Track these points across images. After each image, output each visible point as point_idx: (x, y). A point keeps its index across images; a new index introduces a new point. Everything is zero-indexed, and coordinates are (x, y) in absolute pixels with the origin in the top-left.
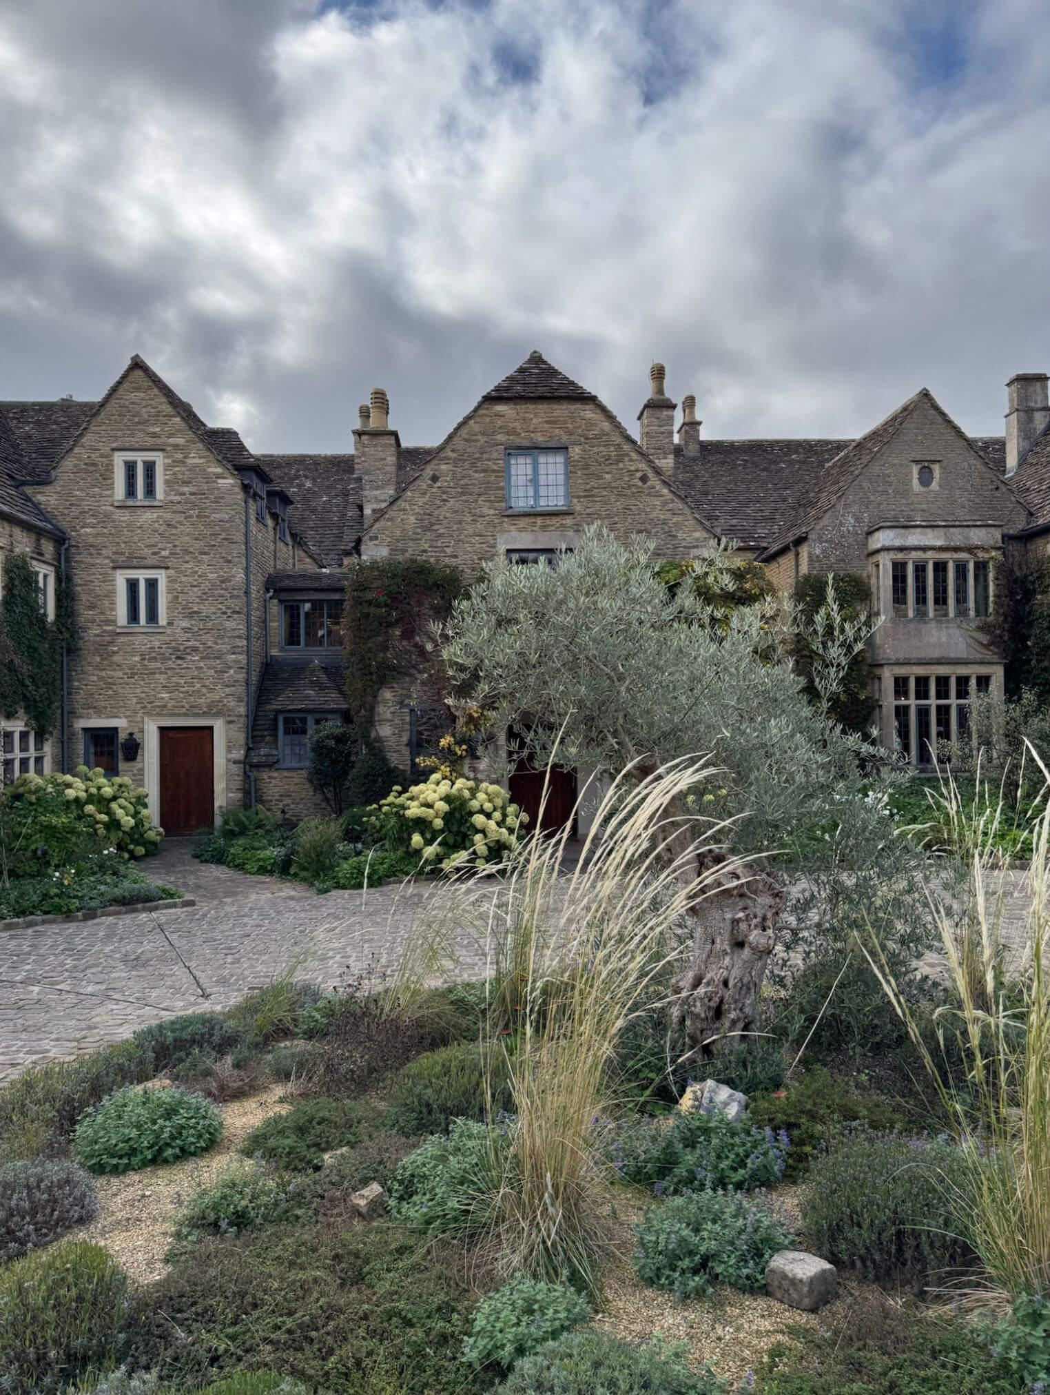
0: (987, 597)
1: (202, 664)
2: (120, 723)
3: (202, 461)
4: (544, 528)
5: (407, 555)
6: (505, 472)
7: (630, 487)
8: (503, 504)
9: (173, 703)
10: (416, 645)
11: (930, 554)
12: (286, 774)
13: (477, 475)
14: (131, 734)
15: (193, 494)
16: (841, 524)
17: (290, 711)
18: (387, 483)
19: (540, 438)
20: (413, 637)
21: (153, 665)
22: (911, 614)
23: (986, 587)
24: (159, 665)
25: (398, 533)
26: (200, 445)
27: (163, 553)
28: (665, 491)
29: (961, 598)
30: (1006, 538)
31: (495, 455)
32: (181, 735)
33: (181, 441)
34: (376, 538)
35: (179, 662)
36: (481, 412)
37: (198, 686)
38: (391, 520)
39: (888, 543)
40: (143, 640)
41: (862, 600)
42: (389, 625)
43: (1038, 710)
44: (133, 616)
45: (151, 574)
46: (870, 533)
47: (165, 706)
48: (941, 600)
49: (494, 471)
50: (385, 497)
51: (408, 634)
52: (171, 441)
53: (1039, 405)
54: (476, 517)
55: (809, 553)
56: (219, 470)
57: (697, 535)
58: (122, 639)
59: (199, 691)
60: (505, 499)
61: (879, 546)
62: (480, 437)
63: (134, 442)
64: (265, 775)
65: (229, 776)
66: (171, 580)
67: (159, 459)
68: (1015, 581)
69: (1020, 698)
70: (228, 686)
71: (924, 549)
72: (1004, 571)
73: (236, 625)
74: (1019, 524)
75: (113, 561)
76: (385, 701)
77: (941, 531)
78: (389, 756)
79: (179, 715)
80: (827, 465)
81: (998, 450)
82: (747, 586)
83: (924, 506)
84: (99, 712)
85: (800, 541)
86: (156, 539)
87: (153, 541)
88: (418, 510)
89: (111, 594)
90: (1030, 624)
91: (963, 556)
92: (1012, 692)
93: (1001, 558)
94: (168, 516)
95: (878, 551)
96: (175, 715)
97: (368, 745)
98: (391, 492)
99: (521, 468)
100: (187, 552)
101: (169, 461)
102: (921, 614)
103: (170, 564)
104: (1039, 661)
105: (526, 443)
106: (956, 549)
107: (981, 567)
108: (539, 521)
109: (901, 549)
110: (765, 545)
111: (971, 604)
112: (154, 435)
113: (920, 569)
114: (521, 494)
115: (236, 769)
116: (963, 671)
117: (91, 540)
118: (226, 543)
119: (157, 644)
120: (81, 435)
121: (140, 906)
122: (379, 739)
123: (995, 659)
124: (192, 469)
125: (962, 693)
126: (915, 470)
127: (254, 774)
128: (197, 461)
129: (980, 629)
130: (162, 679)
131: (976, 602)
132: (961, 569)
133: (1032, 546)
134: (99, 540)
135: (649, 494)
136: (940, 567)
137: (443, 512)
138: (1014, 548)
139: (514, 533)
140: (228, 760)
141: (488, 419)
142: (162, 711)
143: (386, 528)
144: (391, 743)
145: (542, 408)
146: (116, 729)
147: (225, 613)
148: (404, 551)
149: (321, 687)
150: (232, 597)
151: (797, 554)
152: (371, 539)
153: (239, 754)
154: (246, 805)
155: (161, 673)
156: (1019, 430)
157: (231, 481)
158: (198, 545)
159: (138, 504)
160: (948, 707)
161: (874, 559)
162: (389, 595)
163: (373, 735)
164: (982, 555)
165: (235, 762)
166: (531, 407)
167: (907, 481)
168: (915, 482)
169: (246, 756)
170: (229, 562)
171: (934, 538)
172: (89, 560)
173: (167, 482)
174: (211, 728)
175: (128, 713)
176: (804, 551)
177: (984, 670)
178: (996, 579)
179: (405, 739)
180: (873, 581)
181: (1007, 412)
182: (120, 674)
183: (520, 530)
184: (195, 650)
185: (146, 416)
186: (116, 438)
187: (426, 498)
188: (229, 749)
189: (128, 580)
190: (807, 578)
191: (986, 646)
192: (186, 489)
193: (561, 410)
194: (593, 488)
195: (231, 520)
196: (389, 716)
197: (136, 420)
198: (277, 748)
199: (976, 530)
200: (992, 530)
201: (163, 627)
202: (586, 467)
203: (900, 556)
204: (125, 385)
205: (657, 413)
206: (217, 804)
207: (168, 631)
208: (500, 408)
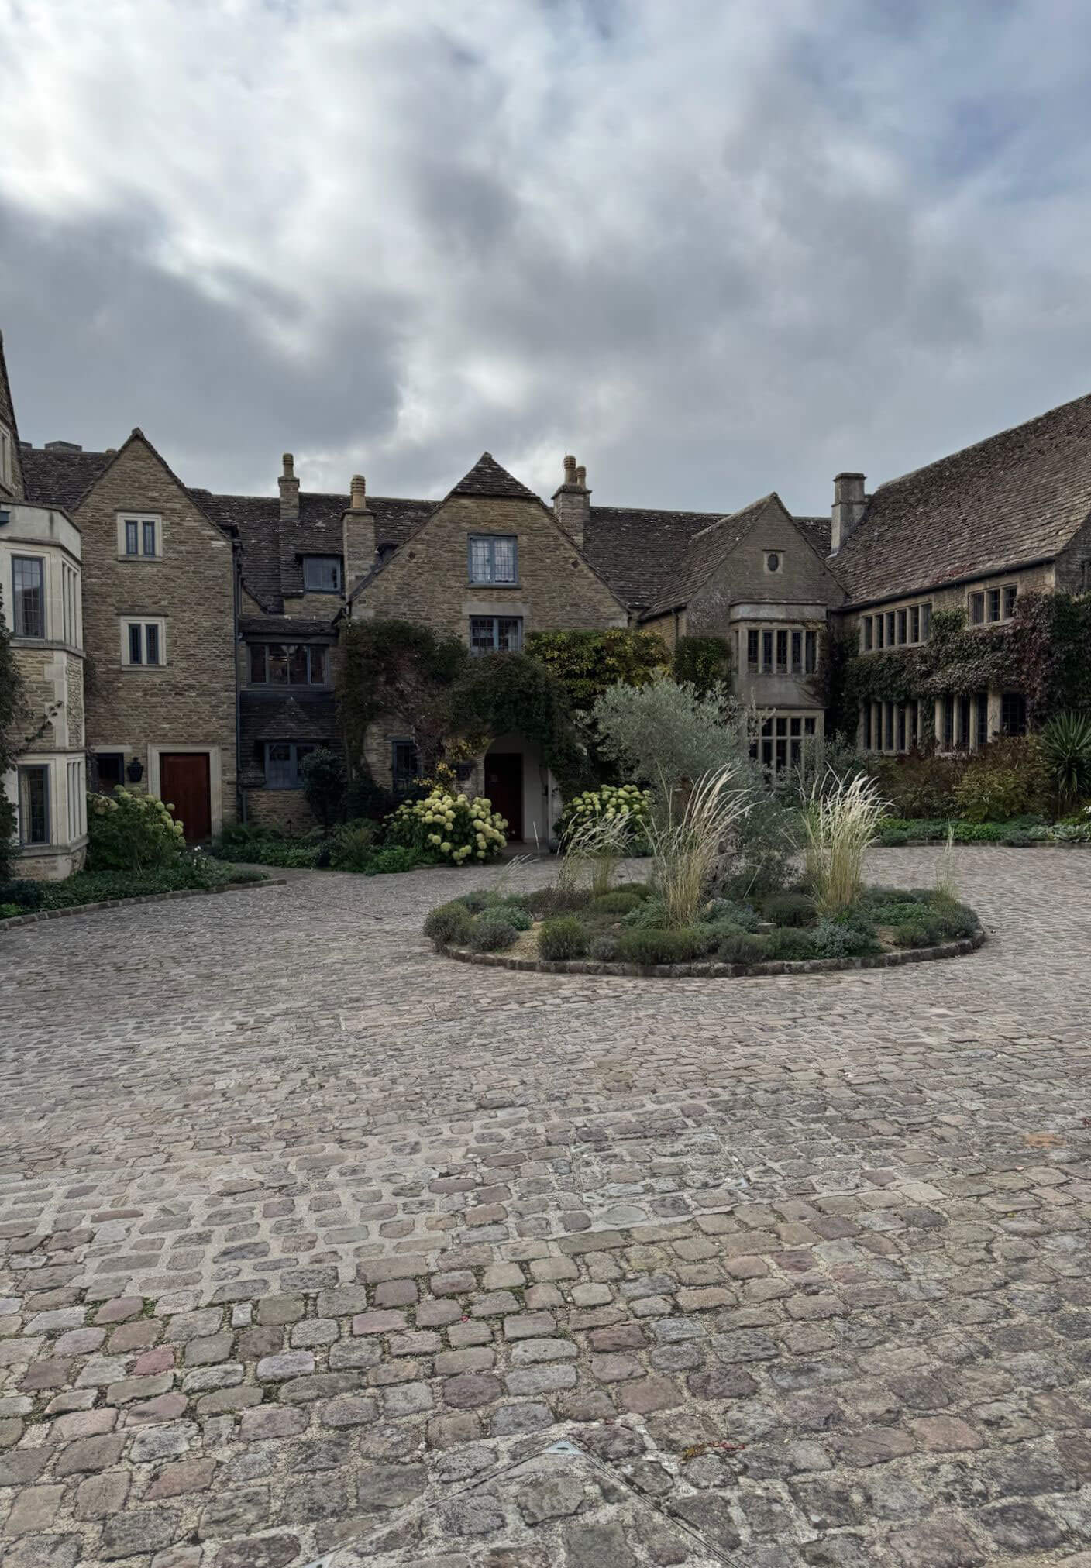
0: (814, 659)
1: (198, 699)
2: (125, 749)
3: (196, 524)
4: (499, 599)
5: (390, 617)
6: (468, 554)
7: (565, 570)
8: (467, 579)
9: (173, 732)
10: (397, 690)
11: (775, 625)
12: (272, 793)
13: (446, 555)
14: (136, 759)
15: (188, 552)
16: (711, 598)
17: (276, 741)
18: (368, 555)
19: (495, 527)
20: (394, 683)
21: (155, 700)
22: (760, 670)
23: (814, 651)
24: (160, 699)
25: (382, 598)
26: (195, 510)
27: (163, 603)
28: (591, 575)
29: (796, 659)
30: (830, 613)
31: (460, 539)
32: (179, 760)
33: (178, 506)
34: (364, 602)
35: (178, 697)
36: (450, 504)
37: (195, 718)
38: (376, 587)
39: (745, 616)
40: (145, 677)
41: (725, 658)
42: (377, 673)
43: (845, 746)
44: (135, 656)
45: (152, 621)
46: (732, 606)
47: (166, 735)
48: (782, 660)
49: (460, 552)
50: (367, 566)
51: (391, 681)
52: (169, 505)
53: (858, 499)
54: (446, 588)
55: (688, 620)
56: (212, 533)
57: (614, 609)
58: (125, 677)
59: (196, 722)
60: (467, 574)
61: (739, 617)
62: (448, 524)
63: (135, 504)
64: (254, 795)
65: (224, 795)
66: (170, 627)
67: (158, 521)
68: (834, 647)
69: (835, 738)
70: (221, 719)
71: (771, 621)
72: (828, 640)
73: (227, 666)
74: (839, 603)
75: (117, 609)
76: (372, 734)
77: (783, 607)
78: (375, 778)
79: (179, 743)
80: (694, 536)
81: (826, 529)
82: (652, 651)
83: (771, 586)
84: (106, 740)
85: (680, 609)
86: (156, 590)
87: (152, 592)
88: (398, 581)
89: (116, 637)
90: (844, 680)
91: (798, 627)
92: (829, 733)
93: (825, 629)
94: (166, 571)
95: (738, 621)
96: (175, 743)
97: (359, 770)
98: (372, 563)
99: (481, 550)
100: (183, 602)
101: (167, 523)
102: (768, 670)
103: (169, 613)
104: (849, 708)
105: (484, 531)
106: (794, 622)
107: (811, 635)
108: (495, 594)
109: (755, 620)
110: (647, 605)
111: (803, 664)
112: (153, 499)
113: (768, 636)
114: (480, 571)
115: (229, 789)
116: (796, 714)
117: (96, 589)
118: (219, 596)
119: (158, 681)
120: (86, 496)
121: (251, 884)
122: (367, 765)
123: (819, 705)
124: (188, 530)
125: (796, 731)
126: (766, 557)
127: (244, 793)
128: (190, 524)
129: (809, 683)
130: (163, 711)
131: (807, 663)
132: (797, 636)
133: (847, 620)
134: (104, 589)
135: (579, 577)
136: (782, 635)
137: (419, 583)
138: (835, 622)
139: (477, 603)
140: (223, 782)
141: (454, 510)
142: (163, 739)
143: (373, 594)
144: (377, 768)
145: (498, 503)
146: (121, 755)
147: (218, 656)
148: (387, 613)
149: (300, 721)
150: (225, 642)
151: (678, 619)
152: (360, 602)
153: (232, 776)
154: (240, 820)
155: (162, 706)
156: (842, 520)
157: (224, 543)
158: (193, 597)
159: (140, 559)
160: (784, 742)
161: (735, 627)
162: (377, 649)
163: (362, 761)
164: (812, 627)
165: (229, 783)
166: (488, 502)
167: (759, 565)
168: (766, 566)
169: (238, 778)
170: (222, 612)
171: (778, 613)
172: (95, 607)
173: (165, 541)
174: (207, 755)
175: (133, 741)
176: (684, 618)
177: (810, 714)
178: (821, 645)
179: (388, 765)
180: (733, 643)
181: (833, 503)
182: (124, 707)
183: (480, 600)
184: (191, 687)
185: (145, 482)
186: (118, 501)
187: (404, 572)
188: (224, 773)
189: (130, 626)
190: (685, 639)
191: (813, 696)
192: (183, 548)
193: (512, 506)
194: (536, 569)
195: (223, 577)
196: (375, 746)
197: (137, 485)
198: (264, 772)
199: (808, 608)
200: (819, 607)
201: (163, 667)
202: (531, 552)
203: (753, 626)
204: (127, 454)
205: (570, 498)
206: (214, 818)
207: (168, 671)
208: (464, 501)
